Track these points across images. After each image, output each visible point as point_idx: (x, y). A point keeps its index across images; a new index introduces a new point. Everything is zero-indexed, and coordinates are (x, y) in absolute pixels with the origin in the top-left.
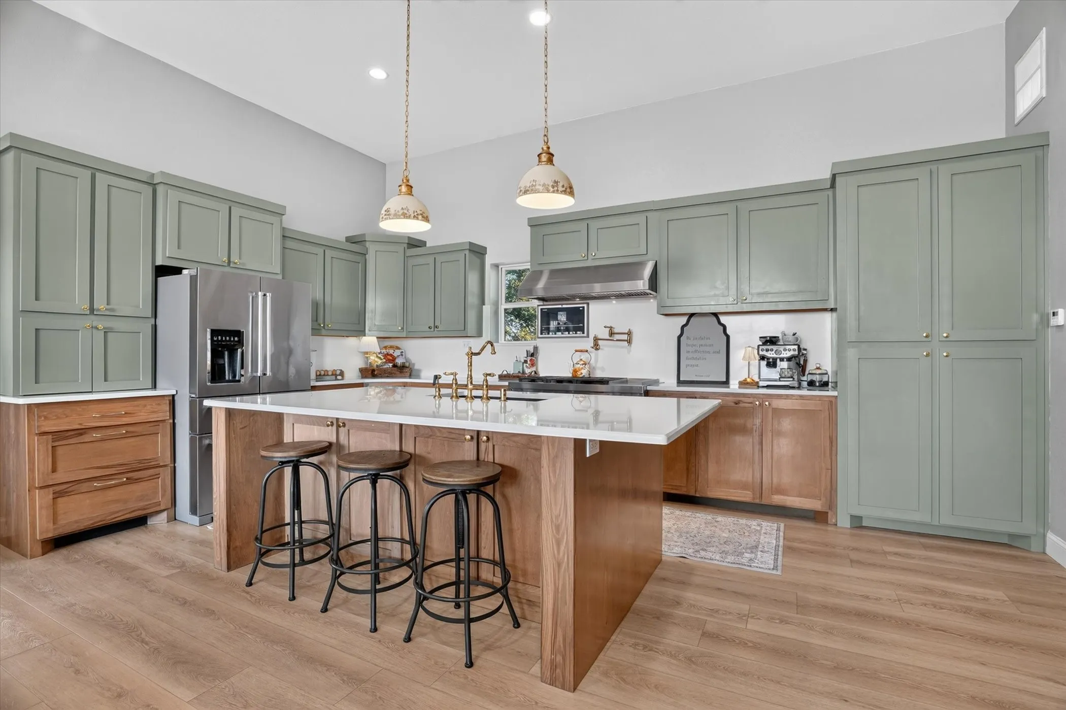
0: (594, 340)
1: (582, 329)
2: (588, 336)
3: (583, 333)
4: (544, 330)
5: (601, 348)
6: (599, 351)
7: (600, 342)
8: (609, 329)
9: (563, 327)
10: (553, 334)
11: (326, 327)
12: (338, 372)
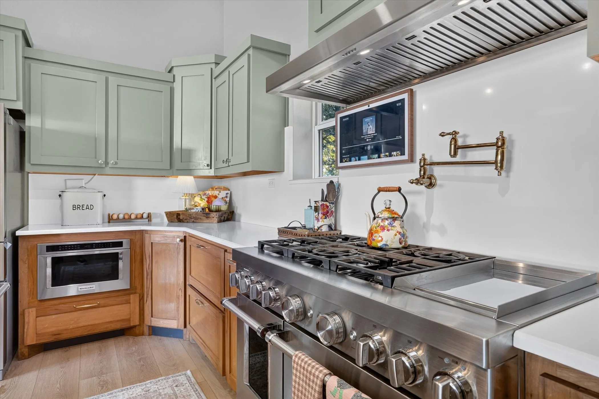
0: (421, 167)
1: (399, 147)
2: (412, 159)
3: (403, 154)
4: (345, 154)
5: (438, 182)
6: (435, 190)
7: (437, 171)
8: (449, 138)
9: (371, 145)
10: (356, 160)
11: (110, 165)
12: (145, 216)
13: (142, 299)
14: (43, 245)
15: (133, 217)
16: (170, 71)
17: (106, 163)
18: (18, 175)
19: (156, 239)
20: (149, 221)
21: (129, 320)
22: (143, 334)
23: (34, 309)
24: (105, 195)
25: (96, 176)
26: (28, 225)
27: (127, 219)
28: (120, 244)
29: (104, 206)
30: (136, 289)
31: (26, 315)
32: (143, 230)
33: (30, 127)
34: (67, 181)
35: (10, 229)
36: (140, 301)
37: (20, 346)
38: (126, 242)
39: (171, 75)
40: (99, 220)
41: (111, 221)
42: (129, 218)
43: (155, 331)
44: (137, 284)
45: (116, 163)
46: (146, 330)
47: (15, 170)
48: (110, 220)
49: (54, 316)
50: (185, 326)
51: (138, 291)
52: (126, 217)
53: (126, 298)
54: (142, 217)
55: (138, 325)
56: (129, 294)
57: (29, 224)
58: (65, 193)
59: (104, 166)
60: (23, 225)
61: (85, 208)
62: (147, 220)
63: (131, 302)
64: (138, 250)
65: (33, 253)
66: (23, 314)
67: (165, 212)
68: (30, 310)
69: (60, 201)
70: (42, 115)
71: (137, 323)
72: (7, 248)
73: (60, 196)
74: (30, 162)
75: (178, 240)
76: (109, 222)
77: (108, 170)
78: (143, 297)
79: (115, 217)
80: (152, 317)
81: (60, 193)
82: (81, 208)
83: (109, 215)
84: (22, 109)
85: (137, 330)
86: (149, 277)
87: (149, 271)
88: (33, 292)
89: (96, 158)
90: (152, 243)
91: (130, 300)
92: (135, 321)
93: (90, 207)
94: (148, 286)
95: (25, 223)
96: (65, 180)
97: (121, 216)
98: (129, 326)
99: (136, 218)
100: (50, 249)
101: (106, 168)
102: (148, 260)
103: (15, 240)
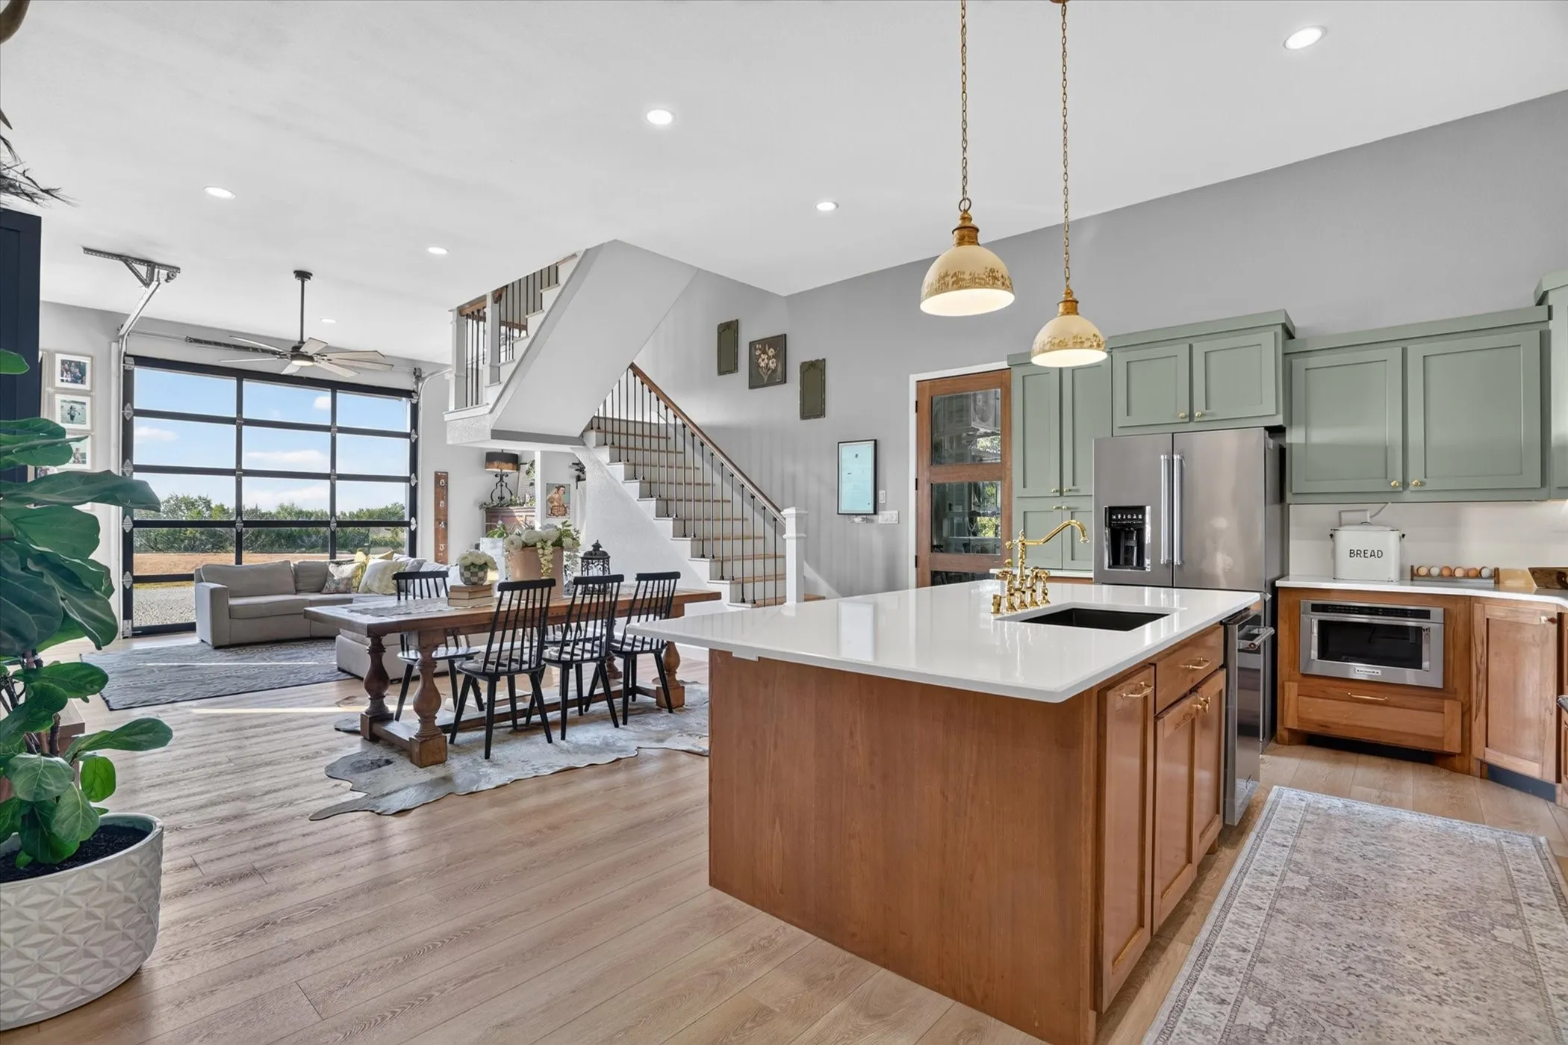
11: (1411, 488)
12: (1485, 573)
13: (1466, 712)
14: (1307, 602)
15: (1459, 573)
16: (1540, 303)
17: (1405, 484)
18: (1277, 508)
19: (1497, 613)
20: (1495, 583)
21: (1441, 740)
22: (1469, 773)
23: (1296, 685)
24: (1403, 536)
25: (1390, 504)
26: (1288, 574)
27: (1448, 576)
28: (1425, 615)
29: (1402, 553)
30: (1456, 693)
31: (1287, 689)
32: (1470, 597)
33: (1291, 444)
34: (1343, 514)
35: (1270, 577)
36: (1463, 715)
37: (1279, 727)
38: (1437, 613)
39: (1544, 308)
40: (1394, 574)
41: (1415, 578)
42: (1451, 575)
43: (1495, 775)
44: (1458, 683)
45: (1422, 484)
46: (1475, 767)
47: (1275, 503)
48: (1415, 576)
49: (1320, 700)
50: (1559, 780)
51: (1461, 696)
52: (1446, 573)
53: (1436, 702)
54: (1479, 575)
55: (1459, 754)
56: (1443, 698)
57: (1291, 573)
58: (1337, 532)
59: (1401, 489)
60: (1284, 575)
61: (1368, 555)
62: (1493, 581)
63: (1445, 711)
64: (1460, 628)
65: (1295, 612)
66: (1283, 687)
67: (1530, 569)
68: (1291, 684)
69: (1331, 542)
70: (1307, 425)
71: (1458, 750)
72: (1267, 600)
73: (1332, 536)
74: (1291, 491)
75: (1544, 618)
76: (1412, 580)
77: (1407, 495)
78: (1470, 708)
79: (1423, 571)
80: (1487, 746)
81: (1332, 532)
82: (1362, 554)
83: (1412, 567)
84: (1281, 423)
85: (1457, 761)
86: (1482, 676)
87: (1483, 668)
88: (1295, 662)
89: (1386, 478)
90: (1488, 619)
91: (1443, 707)
92: (1453, 746)
93: (1377, 554)
94: (1480, 690)
95: (1286, 573)
96: (1340, 513)
97: (1435, 571)
98: (1439, 749)
99: (1467, 576)
100: (1316, 608)
101: (1405, 492)
102: (1479, 648)
103: (1275, 591)
